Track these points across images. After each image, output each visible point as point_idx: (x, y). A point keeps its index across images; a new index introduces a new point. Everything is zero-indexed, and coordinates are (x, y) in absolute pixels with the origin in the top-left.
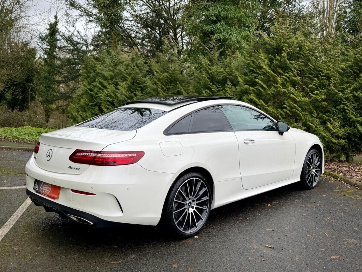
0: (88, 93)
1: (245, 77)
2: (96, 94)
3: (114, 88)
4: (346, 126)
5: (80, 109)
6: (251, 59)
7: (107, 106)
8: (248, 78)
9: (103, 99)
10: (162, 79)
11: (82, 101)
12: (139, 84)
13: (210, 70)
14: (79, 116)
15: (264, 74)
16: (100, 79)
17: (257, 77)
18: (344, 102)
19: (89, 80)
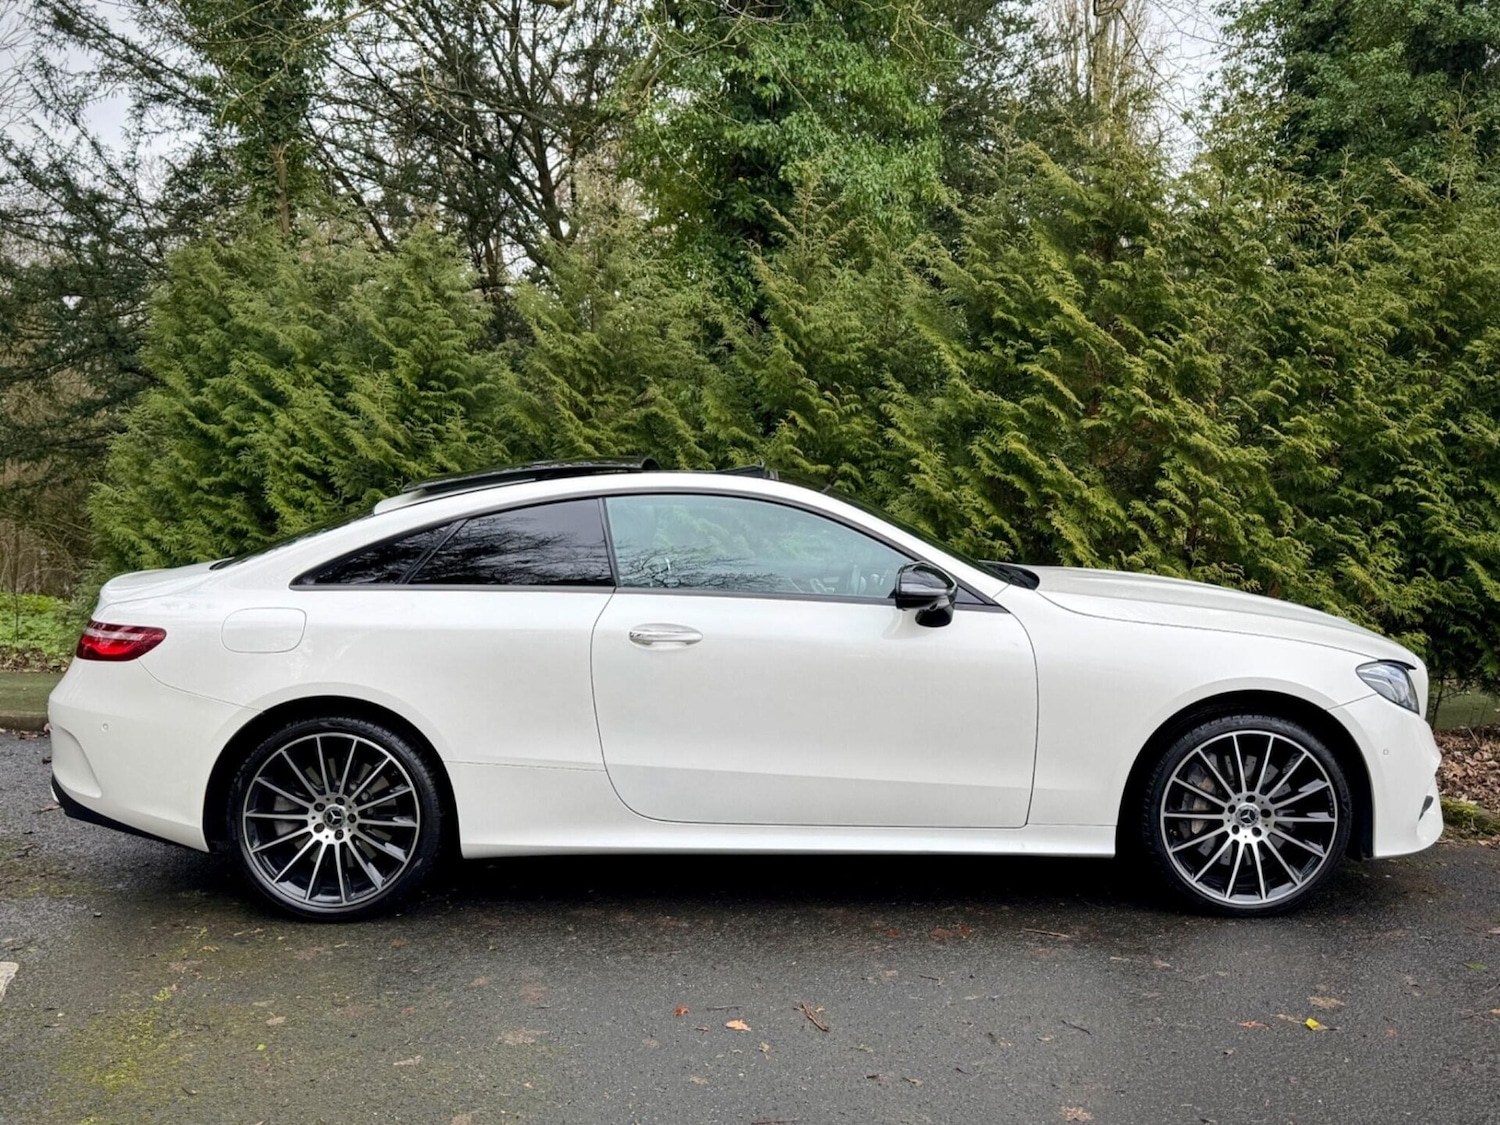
0: (191, 427)
1: (970, 355)
2: (233, 432)
3: (324, 403)
4: (1423, 569)
5: (147, 510)
6: (996, 272)
7: (297, 493)
8: (983, 360)
9: (275, 457)
10: (576, 361)
11: (160, 468)
12: (452, 383)
13: (807, 321)
14: (145, 546)
15: (1063, 339)
16: (252, 361)
17: (1028, 352)
18: (1411, 463)
19: (193, 367)
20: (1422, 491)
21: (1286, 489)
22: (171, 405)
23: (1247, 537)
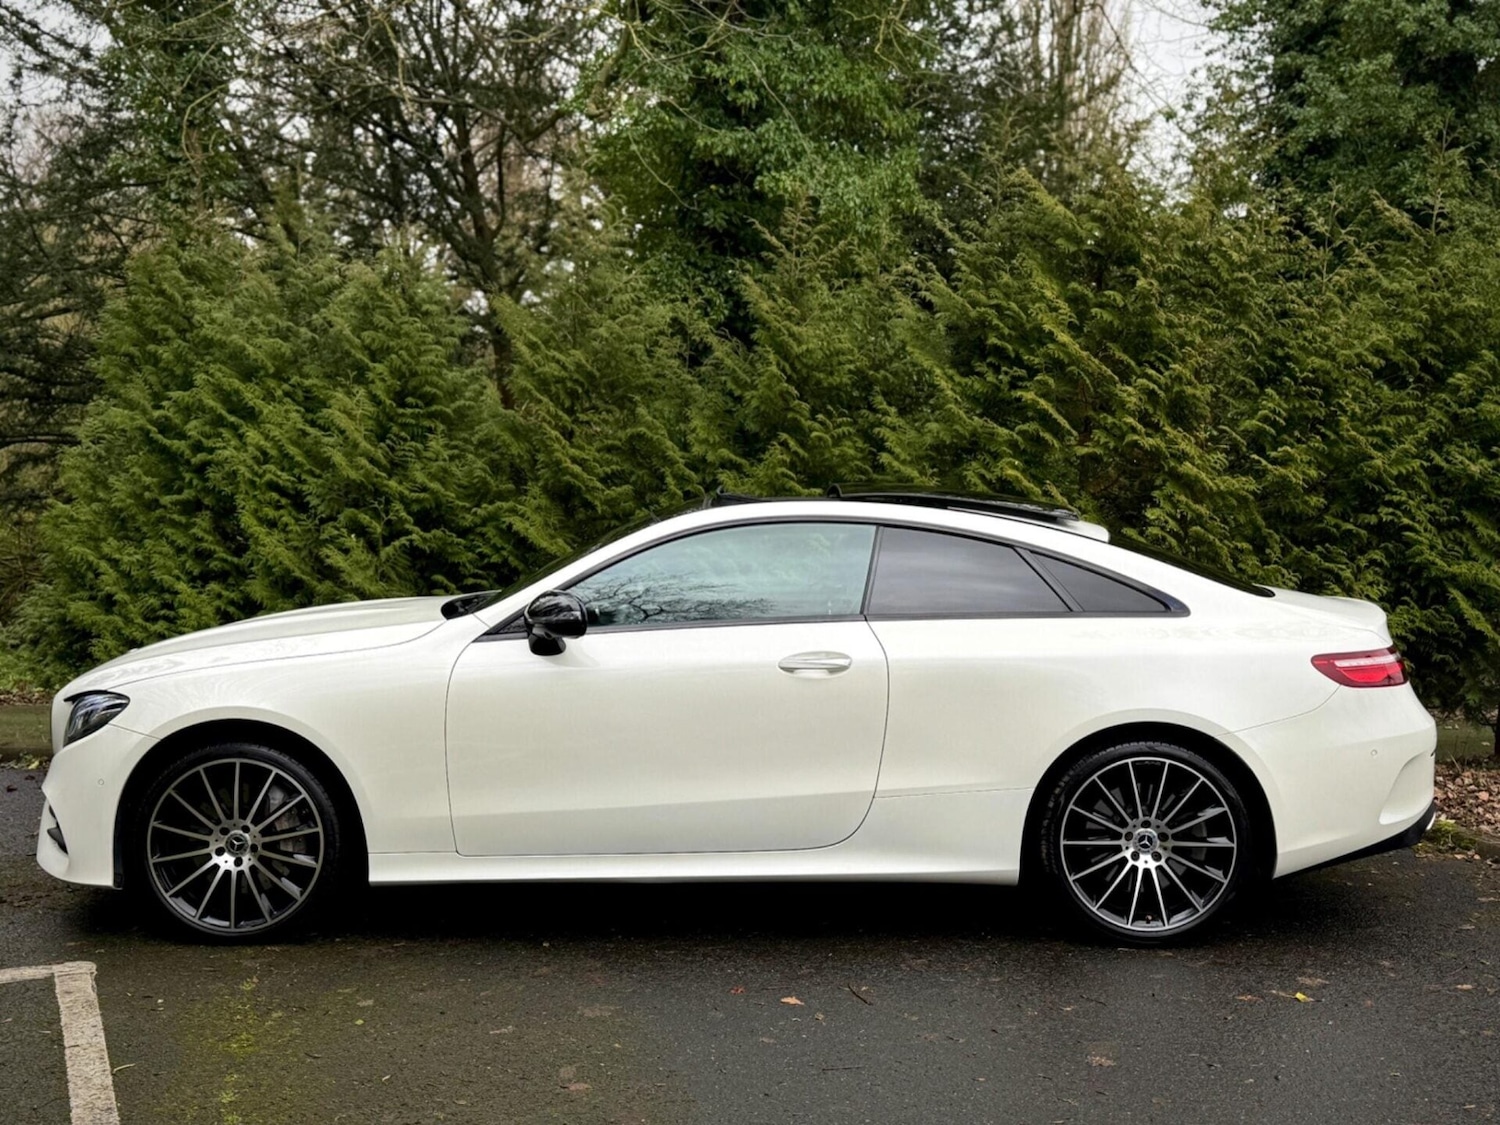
0: (151, 441)
1: (964, 380)
2: (198, 448)
3: (297, 419)
5: (102, 528)
6: (989, 297)
8: (977, 386)
9: (248, 475)
10: (560, 381)
11: (118, 485)
12: (430, 400)
13: (800, 343)
14: (104, 565)
15: (1056, 366)
16: (219, 374)
17: (1021, 379)
18: (1395, 493)
19: (153, 379)
20: (1406, 521)
21: (1274, 518)
22: (133, 419)
23: (1235, 564)
